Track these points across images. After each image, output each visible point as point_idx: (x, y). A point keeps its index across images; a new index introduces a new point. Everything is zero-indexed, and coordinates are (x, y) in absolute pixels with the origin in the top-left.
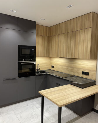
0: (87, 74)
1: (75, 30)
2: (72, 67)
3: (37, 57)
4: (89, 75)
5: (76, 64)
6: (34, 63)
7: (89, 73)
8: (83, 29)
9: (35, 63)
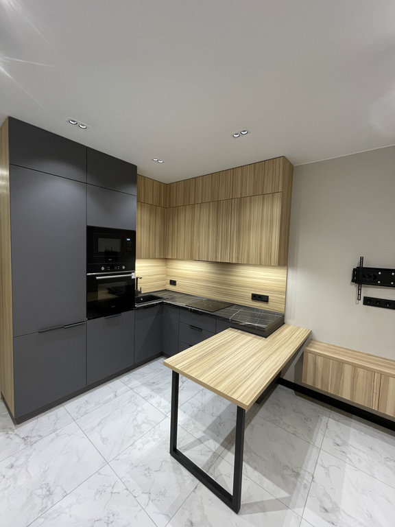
0: (264, 299)
1: (239, 196)
2: (225, 284)
3: (138, 258)
4: (270, 303)
5: (236, 276)
6: (131, 277)
7: (268, 297)
8: (261, 194)
9: (134, 276)
